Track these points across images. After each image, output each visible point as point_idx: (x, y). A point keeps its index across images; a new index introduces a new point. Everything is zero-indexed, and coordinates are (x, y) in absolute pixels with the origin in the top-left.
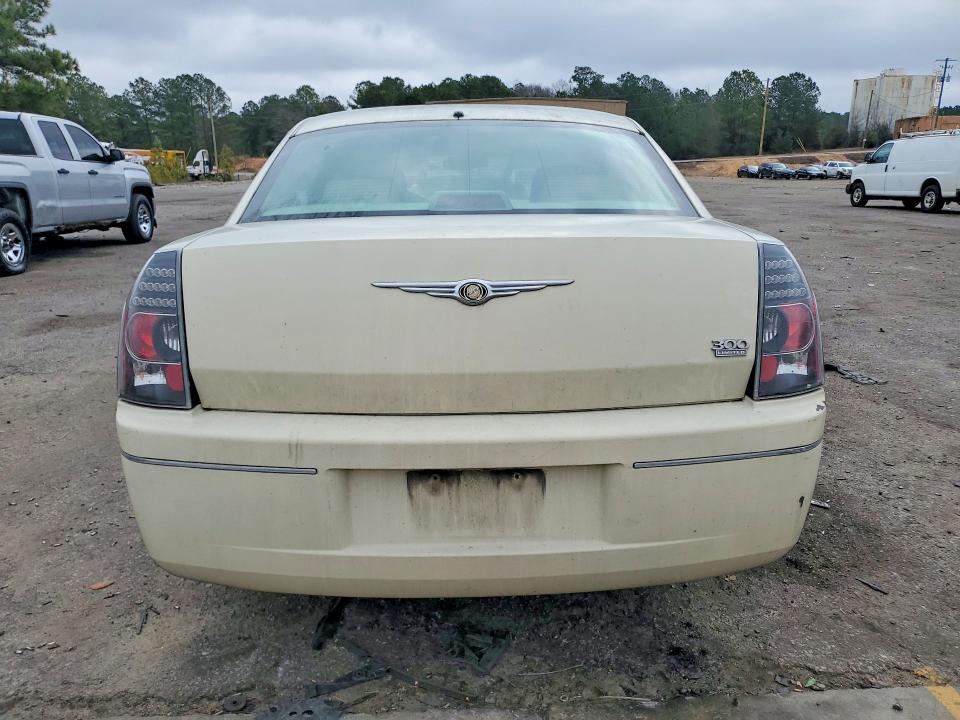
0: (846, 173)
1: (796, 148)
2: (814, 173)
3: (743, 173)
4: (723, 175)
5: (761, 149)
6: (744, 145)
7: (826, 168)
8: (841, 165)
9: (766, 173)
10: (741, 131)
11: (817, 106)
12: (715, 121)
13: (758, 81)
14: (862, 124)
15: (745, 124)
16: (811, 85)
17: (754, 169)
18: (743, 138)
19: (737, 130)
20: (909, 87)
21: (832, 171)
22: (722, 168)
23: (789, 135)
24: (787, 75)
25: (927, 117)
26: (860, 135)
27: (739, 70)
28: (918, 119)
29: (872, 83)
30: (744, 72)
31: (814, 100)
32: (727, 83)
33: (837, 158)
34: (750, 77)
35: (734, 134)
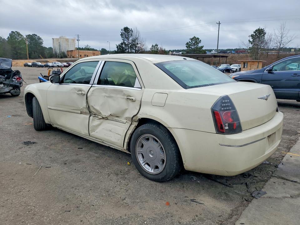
0: (60, 66)
1: (39, 58)
2: (50, 66)
3: (26, 65)
4: (18, 66)
5: (28, 58)
6: (21, 56)
7: (53, 64)
8: (58, 63)
9: (34, 65)
10: (19, 51)
11: (43, 45)
12: (8, 47)
13: (21, 35)
14: (58, 52)
15: (21, 49)
16: (40, 39)
17: (30, 64)
18: (20, 54)
19: (18, 51)
20: (68, 42)
21: (55, 65)
22: (17, 63)
23: (36, 54)
24: (31, 34)
25: (75, 50)
26: (58, 54)
27: (14, 31)
28: (73, 51)
29: (57, 40)
30: (16, 32)
31: (41, 43)
32: (10, 35)
33: (54, 61)
34: (19, 34)
35: (17, 52)
